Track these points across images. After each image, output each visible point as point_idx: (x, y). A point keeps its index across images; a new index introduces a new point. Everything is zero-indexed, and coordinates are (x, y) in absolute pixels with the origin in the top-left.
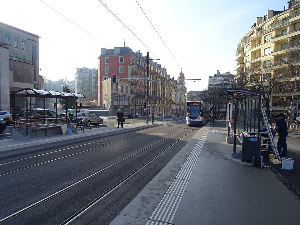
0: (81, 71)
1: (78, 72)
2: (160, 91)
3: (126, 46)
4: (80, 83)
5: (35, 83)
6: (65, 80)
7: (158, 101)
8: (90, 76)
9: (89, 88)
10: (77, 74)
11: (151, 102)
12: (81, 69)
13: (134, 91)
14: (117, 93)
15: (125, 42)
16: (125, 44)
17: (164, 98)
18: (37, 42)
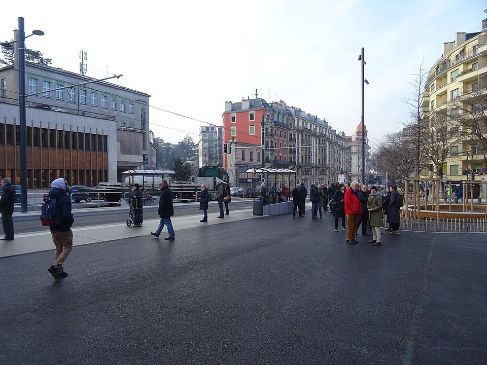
0: (207, 130)
1: (202, 132)
2: (316, 156)
3: (259, 97)
4: (205, 148)
5: (144, 152)
6: (189, 143)
7: (313, 171)
8: (219, 137)
9: (218, 154)
10: (201, 135)
11: (300, 173)
12: (207, 128)
13: (269, 159)
14: (243, 162)
15: (257, 92)
16: (257, 95)
17: (324, 165)
18: (146, 104)
